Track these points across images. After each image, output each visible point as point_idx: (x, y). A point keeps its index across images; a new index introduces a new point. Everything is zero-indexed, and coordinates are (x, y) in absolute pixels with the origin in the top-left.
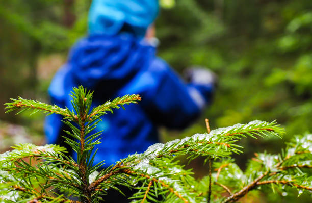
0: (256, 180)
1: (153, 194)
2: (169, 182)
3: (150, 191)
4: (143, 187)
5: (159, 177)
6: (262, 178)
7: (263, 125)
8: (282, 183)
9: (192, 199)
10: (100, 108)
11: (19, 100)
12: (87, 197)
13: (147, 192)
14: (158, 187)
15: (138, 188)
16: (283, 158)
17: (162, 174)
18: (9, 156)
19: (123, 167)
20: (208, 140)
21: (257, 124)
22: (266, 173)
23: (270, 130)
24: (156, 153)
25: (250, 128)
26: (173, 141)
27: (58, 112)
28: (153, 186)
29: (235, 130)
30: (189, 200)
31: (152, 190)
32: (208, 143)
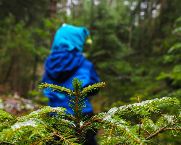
0: (163, 128)
1: (114, 133)
2: (123, 127)
3: (112, 131)
4: (108, 129)
5: (117, 124)
6: (166, 126)
7: (170, 99)
8: (177, 129)
9: (136, 136)
10: (86, 89)
11: (45, 84)
12: (79, 133)
13: (111, 132)
14: (117, 129)
15: (106, 129)
16: (177, 117)
17: (118, 123)
18: (40, 112)
19: (97, 119)
20: (142, 106)
21: (166, 99)
22: (168, 125)
23: (173, 102)
24: (114, 112)
25: (163, 101)
26: (123, 106)
27: (65, 91)
28: (114, 129)
29: (155, 101)
30: (134, 136)
31: (114, 131)
32: (142, 108)
